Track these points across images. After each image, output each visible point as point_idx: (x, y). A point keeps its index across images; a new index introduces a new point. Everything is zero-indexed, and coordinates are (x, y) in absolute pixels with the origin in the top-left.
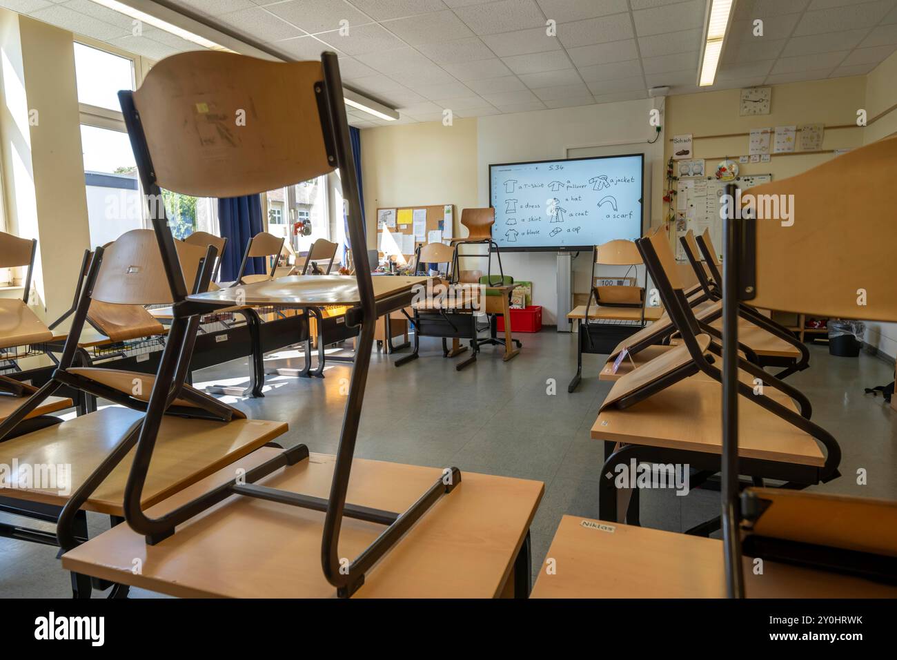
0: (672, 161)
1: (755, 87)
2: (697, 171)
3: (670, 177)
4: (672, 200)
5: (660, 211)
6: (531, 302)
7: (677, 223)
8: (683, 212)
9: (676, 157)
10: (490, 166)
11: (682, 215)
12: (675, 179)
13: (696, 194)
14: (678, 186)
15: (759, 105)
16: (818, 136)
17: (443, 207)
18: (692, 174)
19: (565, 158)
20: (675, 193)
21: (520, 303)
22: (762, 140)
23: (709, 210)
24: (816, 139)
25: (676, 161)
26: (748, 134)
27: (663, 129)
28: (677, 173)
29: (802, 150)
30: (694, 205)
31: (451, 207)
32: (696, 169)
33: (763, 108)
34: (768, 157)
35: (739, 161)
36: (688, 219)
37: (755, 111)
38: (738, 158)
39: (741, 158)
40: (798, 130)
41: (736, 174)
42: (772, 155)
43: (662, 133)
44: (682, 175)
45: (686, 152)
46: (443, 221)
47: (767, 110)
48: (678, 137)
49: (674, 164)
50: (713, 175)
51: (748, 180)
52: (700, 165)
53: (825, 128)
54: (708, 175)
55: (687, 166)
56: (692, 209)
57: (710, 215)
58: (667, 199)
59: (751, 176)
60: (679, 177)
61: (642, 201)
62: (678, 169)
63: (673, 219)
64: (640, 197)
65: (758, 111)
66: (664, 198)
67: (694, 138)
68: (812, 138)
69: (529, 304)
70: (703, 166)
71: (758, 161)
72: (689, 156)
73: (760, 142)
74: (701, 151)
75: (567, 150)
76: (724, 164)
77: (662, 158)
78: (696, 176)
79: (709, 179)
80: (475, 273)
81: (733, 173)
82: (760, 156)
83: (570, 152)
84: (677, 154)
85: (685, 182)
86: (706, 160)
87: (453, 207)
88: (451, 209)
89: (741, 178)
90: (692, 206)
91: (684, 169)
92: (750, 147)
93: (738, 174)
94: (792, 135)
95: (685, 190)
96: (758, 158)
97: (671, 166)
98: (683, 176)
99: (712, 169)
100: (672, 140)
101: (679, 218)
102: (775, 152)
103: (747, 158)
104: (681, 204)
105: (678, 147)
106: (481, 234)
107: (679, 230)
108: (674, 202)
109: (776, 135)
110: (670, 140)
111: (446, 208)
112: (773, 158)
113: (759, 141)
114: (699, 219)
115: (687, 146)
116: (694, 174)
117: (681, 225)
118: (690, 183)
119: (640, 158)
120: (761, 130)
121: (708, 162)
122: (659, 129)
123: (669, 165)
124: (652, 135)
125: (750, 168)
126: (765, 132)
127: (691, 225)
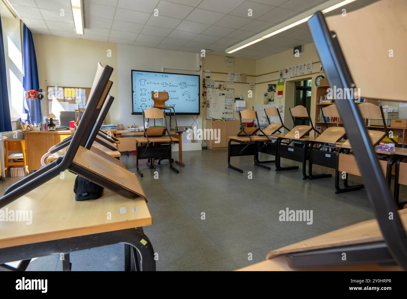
0: (204, 79)
1: (229, 57)
8: (208, 100)
9: (206, 79)
10: (132, 71)
11: (208, 101)
12: (205, 87)
13: (213, 94)
14: (207, 90)
15: (231, 64)
16: (246, 78)
20: (205, 92)
22: (231, 77)
23: (217, 100)
24: (245, 79)
25: (206, 80)
26: (227, 74)
27: (202, 66)
28: (206, 85)
29: (242, 82)
32: (212, 84)
34: (233, 83)
35: (225, 83)
36: (210, 103)
37: (229, 66)
38: (224, 82)
39: (226, 82)
40: (241, 75)
42: (234, 82)
43: (202, 68)
44: (208, 86)
45: (209, 77)
47: (233, 66)
48: (206, 71)
49: (205, 82)
50: (217, 87)
53: (247, 75)
55: (209, 82)
57: (217, 102)
58: (203, 95)
59: (229, 89)
61: (199, 94)
62: (207, 83)
63: (205, 103)
67: (211, 72)
68: (244, 78)
70: (214, 83)
71: (230, 84)
72: (210, 79)
74: (214, 77)
75: (164, 69)
76: (222, 83)
79: (217, 88)
81: (224, 87)
84: (206, 77)
86: (215, 81)
89: (226, 89)
90: (211, 98)
92: (228, 78)
94: (239, 76)
95: (209, 92)
96: (230, 82)
99: (217, 85)
100: (204, 72)
101: (207, 103)
102: (235, 81)
103: (227, 82)
104: (208, 97)
105: (207, 75)
107: (207, 107)
108: (205, 96)
109: (235, 75)
112: (235, 83)
114: (214, 103)
115: (209, 75)
116: (212, 86)
117: (208, 105)
118: (211, 89)
119: (198, 77)
120: (231, 73)
121: (216, 82)
122: (201, 66)
123: (203, 82)
124: (198, 68)
125: (228, 86)
126: (232, 74)
127: (211, 105)
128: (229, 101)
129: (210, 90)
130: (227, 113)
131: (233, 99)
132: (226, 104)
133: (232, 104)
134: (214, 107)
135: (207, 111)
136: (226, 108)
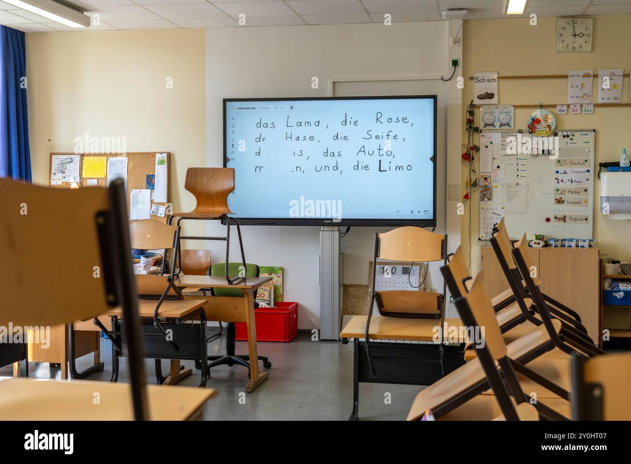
0: (473, 106)
1: (573, 17)
2: (504, 121)
3: (470, 127)
4: (473, 159)
5: (458, 172)
6: (282, 296)
7: (481, 189)
8: (485, 175)
9: (477, 102)
10: (225, 101)
11: (486, 179)
12: (477, 130)
14: (481, 140)
15: (579, 41)
17: (153, 155)
18: (497, 125)
19: (330, 95)
20: (477, 149)
21: (266, 298)
22: (583, 85)
23: (521, 173)
25: (479, 107)
26: (566, 77)
27: (460, 63)
28: (479, 123)
30: (502, 167)
31: (165, 155)
32: (503, 118)
33: (584, 45)
34: (591, 107)
35: (557, 110)
36: (494, 184)
37: (574, 48)
38: (555, 106)
39: (558, 108)
40: (625, 76)
41: (553, 128)
42: (595, 106)
43: (460, 69)
44: (486, 125)
45: (490, 96)
46: (153, 176)
47: (588, 47)
48: (480, 76)
49: (476, 111)
50: (525, 128)
51: (568, 136)
52: (508, 113)
54: (518, 127)
55: (492, 113)
56: (499, 171)
57: (521, 181)
58: (467, 157)
59: (571, 131)
60: (481, 127)
61: (434, 159)
62: (481, 117)
63: (475, 184)
64: (431, 154)
65: (577, 48)
66: (462, 156)
67: (499, 78)
69: (280, 300)
70: (512, 115)
71: (579, 112)
72: (494, 101)
73: (582, 88)
74: (509, 95)
75: (334, 82)
76: (537, 114)
77: (460, 101)
78: (503, 127)
79: (520, 132)
80: (201, 254)
81: (549, 126)
82: (581, 106)
83: (338, 86)
84: (479, 97)
85: (489, 135)
86: (515, 107)
87: (169, 156)
88: (166, 159)
89: (560, 133)
90: (498, 167)
91: (488, 119)
92: (569, 92)
93: (555, 129)
94: (619, 81)
95: (490, 146)
96: (578, 108)
97: (471, 113)
98: (488, 127)
99: (523, 119)
100: (472, 78)
101: (482, 182)
102: (600, 101)
103: (565, 108)
104: (484, 164)
105: (480, 88)
106: (214, 205)
107: (483, 200)
108: (475, 162)
109: (599, 80)
110: (470, 79)
111: (158, 157)
112: (597, 109)
113: (580, 86)
114: (508, 186)
115: (492, 88)
116: (501, 125)
117: (487, 194)
118: (496, 137)
119: (431, 101)
120: (582, 73)
121: (518, 111)
122: (455, 63)
123: (469, 112)
124: (446, 69)
125: (570, 121)
126: (587, 76)
127: (498, 193)
128: (574, 177)
129: (489, 139)
130: (564, 219)
131: (592, 169)
132: (561, 186)
133: (585, 187)
134: (510, 198)
135: (482, 211)
136: (559, 201)
